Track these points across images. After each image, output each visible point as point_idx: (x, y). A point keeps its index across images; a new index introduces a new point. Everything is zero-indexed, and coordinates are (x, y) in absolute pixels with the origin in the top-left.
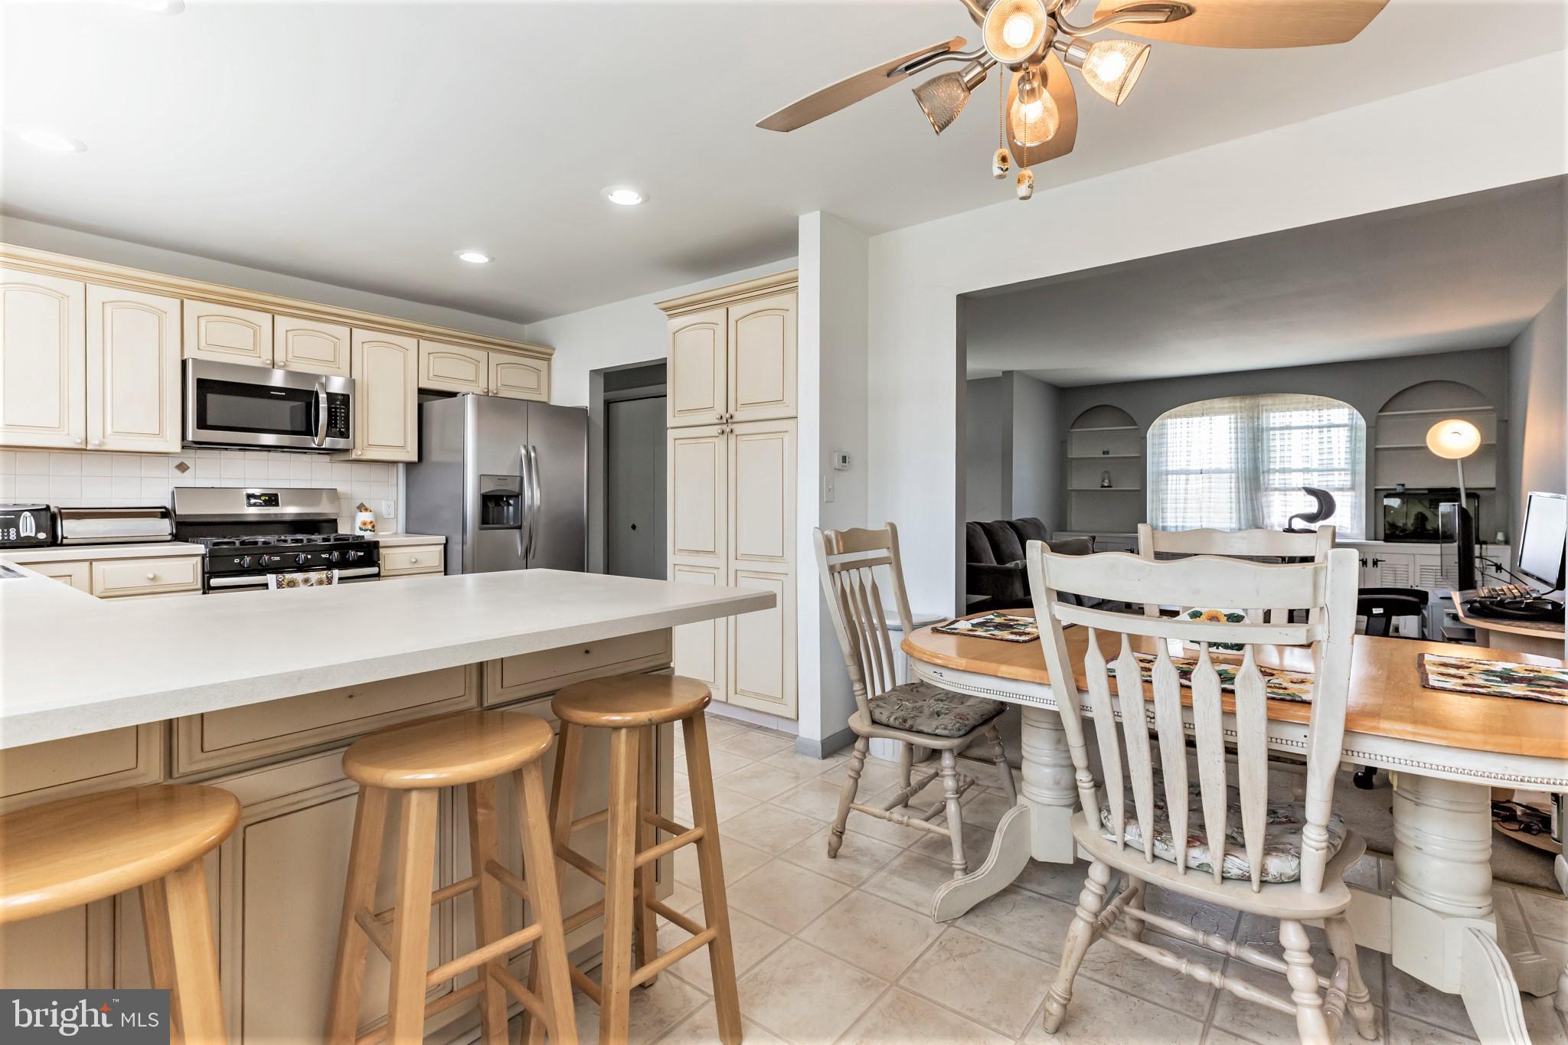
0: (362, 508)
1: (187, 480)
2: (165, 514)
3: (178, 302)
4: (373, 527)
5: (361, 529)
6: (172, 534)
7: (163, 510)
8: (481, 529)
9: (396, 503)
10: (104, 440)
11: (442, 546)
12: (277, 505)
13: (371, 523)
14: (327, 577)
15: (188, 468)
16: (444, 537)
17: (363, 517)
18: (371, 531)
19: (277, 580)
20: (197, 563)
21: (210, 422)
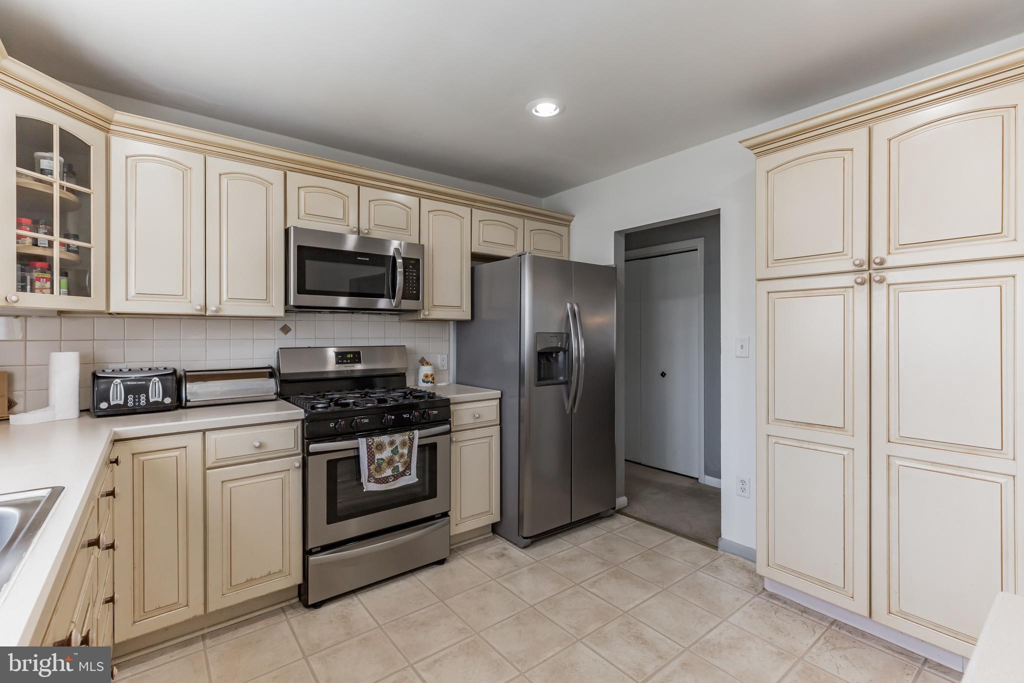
0: (423, 362)
1: (289, 341)
2: (272, 373)
3: (282, 173)
4: (433, 379)
5: (424, 381)
6: (276, 394)
7: (270, 370)
8: (538, 386)
9: (448, 356)
10: (221, 306)
11: (498, 400)
12: (359, 362)
13: (432, 375)
14: (409, 438)
15: (290, 330)
16: (500, 392)
17: (426, 370)
18: (431, 383)
19: (367, 444)
20: (297, 427)
21: (308, 287)
